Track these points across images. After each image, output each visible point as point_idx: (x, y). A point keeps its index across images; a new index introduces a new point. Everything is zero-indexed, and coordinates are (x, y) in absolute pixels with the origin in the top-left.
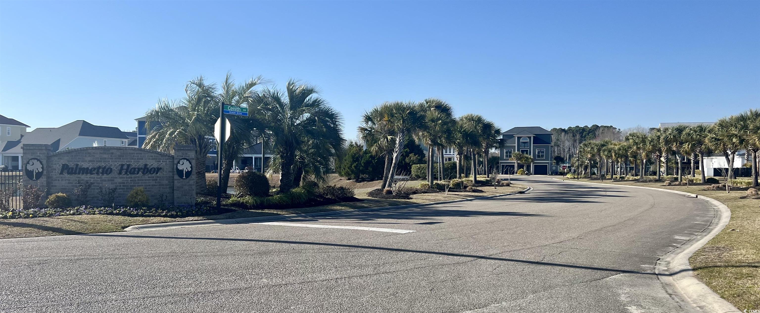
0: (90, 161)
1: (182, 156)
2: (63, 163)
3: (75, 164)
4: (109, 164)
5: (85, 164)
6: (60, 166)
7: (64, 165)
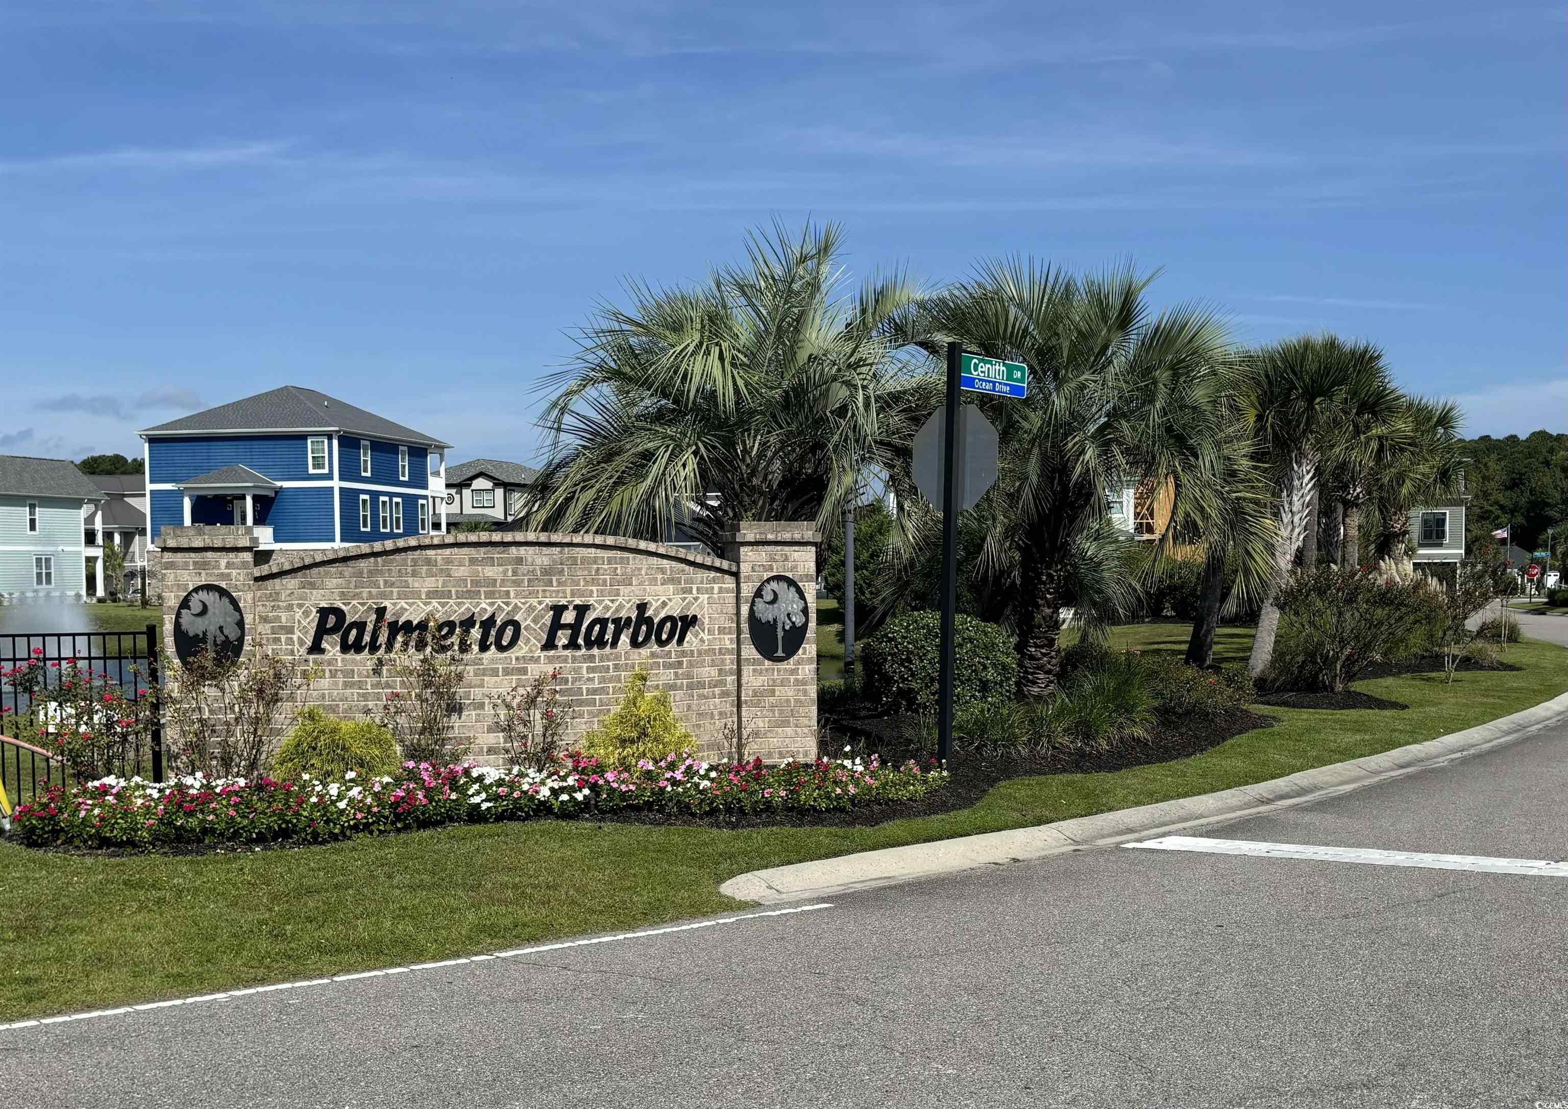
0: (432, 594)
1: (771, 569)
2: (324, 604)
3: (370, 608)
4: (507, 604)
5: (411, 605)
6: (306, 614)
7: (324, 613)
